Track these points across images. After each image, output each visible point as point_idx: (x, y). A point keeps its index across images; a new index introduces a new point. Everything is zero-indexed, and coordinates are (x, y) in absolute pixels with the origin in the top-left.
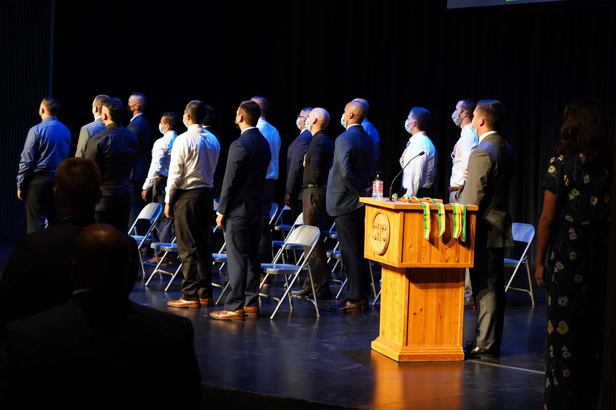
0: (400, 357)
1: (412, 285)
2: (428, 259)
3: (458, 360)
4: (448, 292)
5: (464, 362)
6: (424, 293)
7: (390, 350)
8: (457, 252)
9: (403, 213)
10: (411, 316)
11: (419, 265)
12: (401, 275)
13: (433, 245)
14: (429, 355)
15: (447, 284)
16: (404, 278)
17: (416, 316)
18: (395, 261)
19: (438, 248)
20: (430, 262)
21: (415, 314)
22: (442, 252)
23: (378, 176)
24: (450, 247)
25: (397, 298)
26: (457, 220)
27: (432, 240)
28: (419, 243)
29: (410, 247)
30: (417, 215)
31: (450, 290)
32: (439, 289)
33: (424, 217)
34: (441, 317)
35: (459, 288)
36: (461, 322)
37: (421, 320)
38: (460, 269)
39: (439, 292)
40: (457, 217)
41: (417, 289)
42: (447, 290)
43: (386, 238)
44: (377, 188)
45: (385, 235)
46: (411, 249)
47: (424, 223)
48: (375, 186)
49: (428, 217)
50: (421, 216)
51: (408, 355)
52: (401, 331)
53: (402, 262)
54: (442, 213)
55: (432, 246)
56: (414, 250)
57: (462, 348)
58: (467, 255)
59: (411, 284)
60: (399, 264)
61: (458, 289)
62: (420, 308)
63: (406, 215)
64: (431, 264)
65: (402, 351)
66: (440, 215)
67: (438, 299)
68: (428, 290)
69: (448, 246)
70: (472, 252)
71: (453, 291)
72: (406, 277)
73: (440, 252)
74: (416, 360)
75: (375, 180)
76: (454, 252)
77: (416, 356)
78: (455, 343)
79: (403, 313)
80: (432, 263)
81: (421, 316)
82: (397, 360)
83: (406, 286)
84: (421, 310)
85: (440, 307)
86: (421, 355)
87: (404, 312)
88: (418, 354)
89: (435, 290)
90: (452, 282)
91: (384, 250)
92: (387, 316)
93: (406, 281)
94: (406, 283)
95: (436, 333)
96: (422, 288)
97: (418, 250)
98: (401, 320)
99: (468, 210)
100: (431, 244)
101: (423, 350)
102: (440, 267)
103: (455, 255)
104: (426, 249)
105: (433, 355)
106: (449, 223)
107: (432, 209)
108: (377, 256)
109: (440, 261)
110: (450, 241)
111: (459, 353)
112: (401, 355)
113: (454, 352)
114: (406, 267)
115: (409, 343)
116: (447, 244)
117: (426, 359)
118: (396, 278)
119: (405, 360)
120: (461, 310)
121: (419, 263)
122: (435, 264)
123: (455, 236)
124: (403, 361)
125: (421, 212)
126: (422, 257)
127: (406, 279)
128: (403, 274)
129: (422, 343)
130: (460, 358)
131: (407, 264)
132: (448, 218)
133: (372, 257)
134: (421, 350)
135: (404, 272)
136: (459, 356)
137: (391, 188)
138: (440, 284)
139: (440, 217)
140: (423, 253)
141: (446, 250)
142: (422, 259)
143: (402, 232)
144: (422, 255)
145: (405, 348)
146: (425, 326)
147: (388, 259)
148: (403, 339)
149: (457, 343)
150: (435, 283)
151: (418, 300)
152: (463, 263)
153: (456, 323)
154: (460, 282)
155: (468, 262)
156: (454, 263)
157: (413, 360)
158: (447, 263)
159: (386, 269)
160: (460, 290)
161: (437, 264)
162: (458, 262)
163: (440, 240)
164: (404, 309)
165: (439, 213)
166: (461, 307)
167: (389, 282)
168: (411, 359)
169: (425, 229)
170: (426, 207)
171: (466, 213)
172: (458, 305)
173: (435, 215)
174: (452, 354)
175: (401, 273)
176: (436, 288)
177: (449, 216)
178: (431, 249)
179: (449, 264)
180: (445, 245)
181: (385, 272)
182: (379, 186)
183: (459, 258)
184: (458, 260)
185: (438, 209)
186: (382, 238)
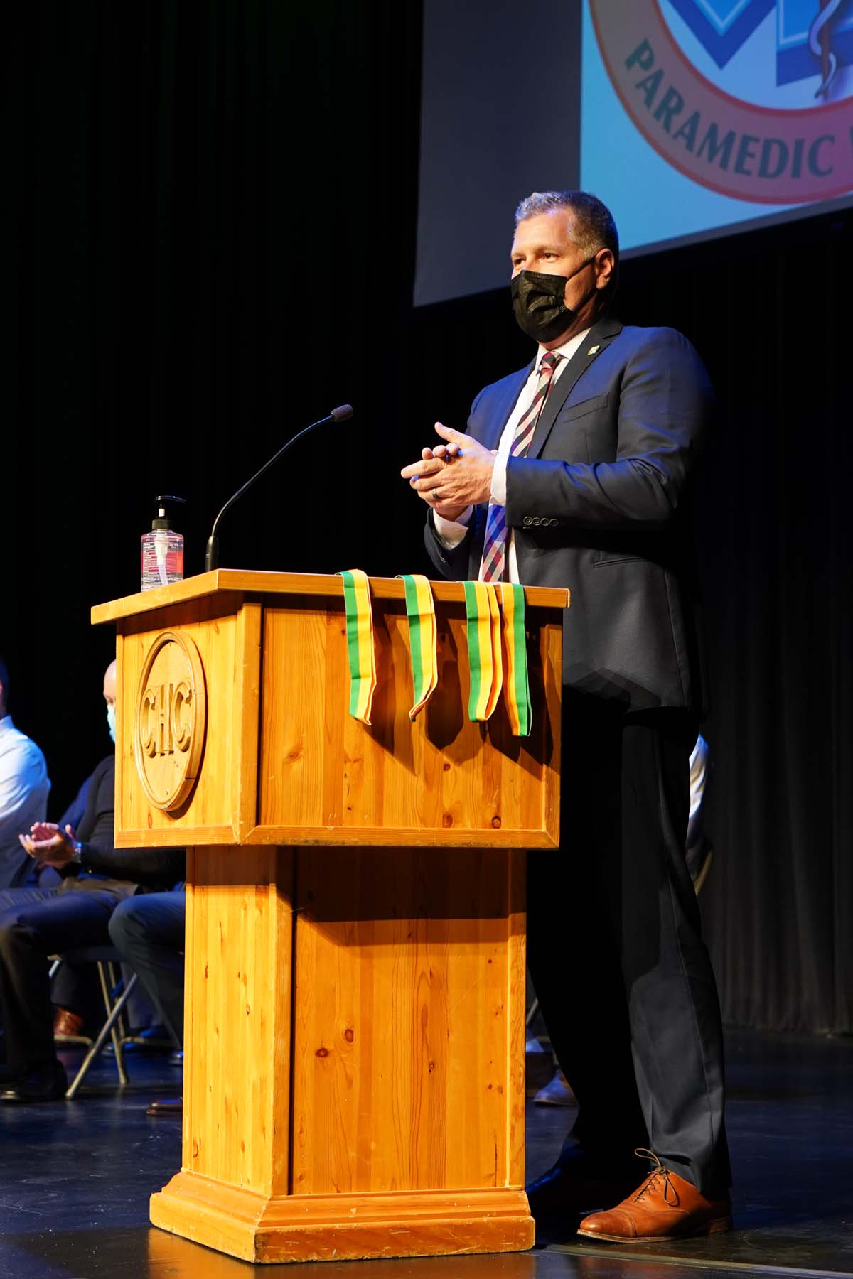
0: (263, 1241)
1: (305, 928)
2: (371, 806)
3: (508, 1246)
4: (457, 958)
5: (535, 1254)
6: (358, 960)
7: (221, 1216)
8: (492, 780)
9: (255, 607)
10: (306, 1062)
11: (331, 835)
12: (258, 892)
13: (391, 750)
14: (386, 1229)
15: (454, 924)
16: (272, 896)
17: (328, 1060)
18: (230, 823)
19: (408, 761)
20: (380, 821)
21: (322, 1053)
22: (427, 780)
23: (162, 512)
24: (459, 761)
25: (248, 995)
26: (482, 642)
28: (329, 737)
29: (294, 755)
30: (316, 622)
31: (468, 947)
32: (421, 946)
33: (349, 627)
34: (430, 1063)
35: (505, 940)
36: (514, 1083)
37: (350, 1083)
38: (502, 852)
39: (421, 959)
40: (483, 630)
41: (326, 943)
42: (456, 947)
43: (189, 734)
44: (161, 562)
45: (186, 721)
46: (297, 766)
47: (350, 659)
48: (152, 552)
49: (364, 626)
50: (336, 625)
51: (300, 1234)
52: (264, 1129)
53: (258, 822)
54: (420, 612)
55: (387, 755)
56: (311, 769)
57: (524, 1196)
58: (529, 798)
59: (302, 925)
60: (244, 829)
61: (499, 946)
62: (344, 1027)
63: (269, 617)
64: (383, 832)
65: (270, 1218)
66: (415, 619)
67: (416, 987)
68: (375, 949)
69: (449, 755)
71: (476, 953)
72: (282, 893)
73: (419, 782)
74: (333, 1255)
75: (150, 530)
76: (478, 783)
77: (329, 1238)
78: (496, 1175)
79: (271, 1052)
80: (384, 827)
81: (349, 1060)
82: (250, 1256)
83: (279, 930)
84: (349, 1035)
85: (425, 1021)
86: (351, 1231)
87: (274, 1044)
88: (337, 1226)
89: (404, 947)
90: (473, 912)
91: (185, 786)
92: (210, 1082)
93: (279, 906)
94: (279, 921)
95: (415, 1135)
96: (348, 941)
97: (326, 776)
98: (263, 1081)
99: (531, 603)
100: (378, 747)
101: (360, 1208)
102: (420, 843)
103: (481, 792)
104: (361, 766)
105: (405, 1228)
106: (453, 659)
107: (380, 593)
108: (161, 822)
109: (423, 822)
110: (460, 736)
111: (514, 1218)
112: (263, 1235)
113: (491, 1214)
114: (279, 840)
115: (301, 1178)
116: (446, 748)
117: (374, 1249)
118: (243, 911)
119: (284, 1255)
120: (515, 1032)
121: (332, 828)
122: (398, 832)
123: (479, 708)
124: (274, 1260)
125: (333, 606)
126: (346, 800)
127: (278, 903)
128: (266, 883)
129: (354, 1180)
130: (516, 1239)
131: (280, 829)
132: (447, 636)
133: (143, 836)
134: (354, 1210)
135: (272, 872)
136: (512, 1231)
137: (211, 540)
138: (421, 922)
139: (414, 628)
140: (345, 781)
141: (445, 774)
142: (345, 811)
143: (257, 692)
144: (345, 792)
145: (285, 1201)
146: (366, 1102)
147: (204, 822)
148: (274, 1163)
149: (504, 1177)
150: (401, 918)
151: (334, 990)
152: (516, 827)
153: (494, 1092)
154: (506, 917)
155: (538, 825)
156: (481, 829)
157: (319, 1253)
158: (451, 829)
159: (203, 881)
160: (505, 952)
161: (411, 831)
162: (495, 820)
163: (415, 725)
164: (276, 1035)
165: (409, 613)
166: (513, 1022)
167: (214, 934)
168: (311, 1251)
169: (354, 678)
170: (353, 586)
171: (522, 615)
172: (500, 1011)
173: (394, 625)
174: (482, 1224)
175: (257, 884)
176: (407, 942)
177: (453, 623)
178: (380, 766)
179: (458, 832)
180: (440, 752)
181: (197, 897)
182: (166, 550)
183: (499, 805)
184: (497, 817)
185: (405, 596)
186: (177, 737)
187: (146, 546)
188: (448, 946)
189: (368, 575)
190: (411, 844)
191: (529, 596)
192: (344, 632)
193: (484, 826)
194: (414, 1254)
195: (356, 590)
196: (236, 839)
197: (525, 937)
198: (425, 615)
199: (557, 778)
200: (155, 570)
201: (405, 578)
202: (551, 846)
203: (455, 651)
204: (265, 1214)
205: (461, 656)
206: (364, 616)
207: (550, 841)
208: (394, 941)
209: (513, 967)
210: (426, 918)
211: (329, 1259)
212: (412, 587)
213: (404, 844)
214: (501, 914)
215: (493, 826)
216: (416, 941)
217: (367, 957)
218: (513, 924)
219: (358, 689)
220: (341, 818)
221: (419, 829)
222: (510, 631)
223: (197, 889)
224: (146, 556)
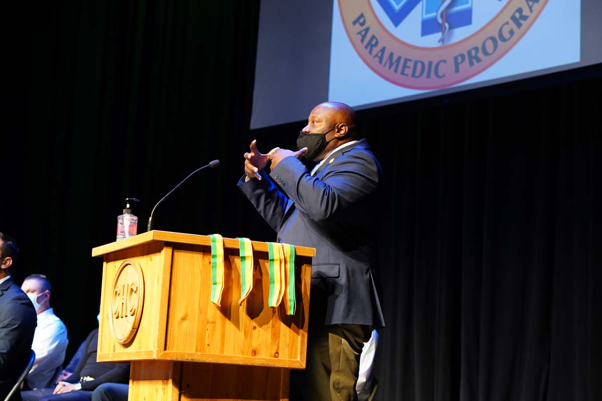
1: (184, 400)
2: (219, 345)
8: (276, 335)
11: (199, 357)
12: (163, 383)
13: (229, 319)
16: (170, 384)
18: (152, 349)
19: (237, 324)
20: (222, 352)
22: (246, 334)
23: (128, 206)
24: (261, 325)
26: (276, 271)
27: (226, 309)
28: (200, 312)
29: (184, 319)
30: (197, 257)
33: (213, 260)
38: (278, 369)
40: (276, 264)
43: (135, 307)
44: (126, 229)
45: (134, 302)
46: (185, 324)
47: (212, 274)
48: (122, 224)
49: (220, 260)
50: (207, 259)
53: (165, 349)
54: (246, 256)
55: (227, 321)
56: (191, 326)
58: (293, 343)
59: (182, 398)
60: (158, 352)
63: (176, 254)
64: (224, 357)
66: (243, 258)
69: (257, 323)
70: (303, 336)
72: (174, 383)
73: (242, 334)
75: (122, 214)
76: (269, 336)
80: (225, 354)
90: (264, 397)
91: (132, 332)
93: (173, 390)
94: (172, 397)
97: (198, 329)
99: (298, 254)
100: (223, 317)
102: (241, 363)
103: (270, 340)
104: (215, 326)
106: (260, 278)
107: (228, 246)
108: (120, 349)
109: (242, 352)
110: (262, 314)
114: (174, 358)
116: (254, 319)
118: (156, 393)
121: (200, 354)
122: (231, 357)
123: (273, 301)
125: (206, 250)
126: (207, 341)
127: (173, 388)
128: (167, 379)
131: (176, 353)
132: (258, 267)
133: (110, 356)
135: (171, 373)
137: (150, 219)
139: (243, 262)
140: (207, 333)
141: (254, 331)
142: (206, 346)
143: (168, 288)
144: (207, 337)
147: (140, 350)
150: (230, 399)
152: (285, 357)
154: (279, 400)
155: (296, 357)
156: (270, 358)
158: (255, 357)
159: (138, 378)
161: (236, 357)
162: (276, 354)
163: (241, 308)
165: (241, 255)
169: (214, 284)
170: (215, 242)
171: (293, 259)
173: (234, 261)
175: (163, 380)
177: (261, 261)
178: (224, 326)
179: (259, 359)
180: (252, 321)
181: (134, 386)
182: (129, 224)
183: (278, 347)
184: (277, 353)
185: (239, 247)
186: (129, 309)
187: (120, 221)
189: (223, 237)
190: (236, 363)
191: (297, 251)
192: (210, 263)
193: (271, 356)
195: (217, 244)
196: (154, 356)
199: (306, 335)
200: (123, 232)
201: (240, 239)
202: (301, 367)
203: (261, 274)
205: (264, 277)
206: (220, 256)
207: (302, 365)
210: (242, 399)
212: (243, 244)
213: (233, 363)
214: (277, 398)
215: (275, 357)
219: (215, 290)
220: (204, 349)
221: (241, 356)
222: (288, 266)
223: (135, 382)
224: (119, 226)
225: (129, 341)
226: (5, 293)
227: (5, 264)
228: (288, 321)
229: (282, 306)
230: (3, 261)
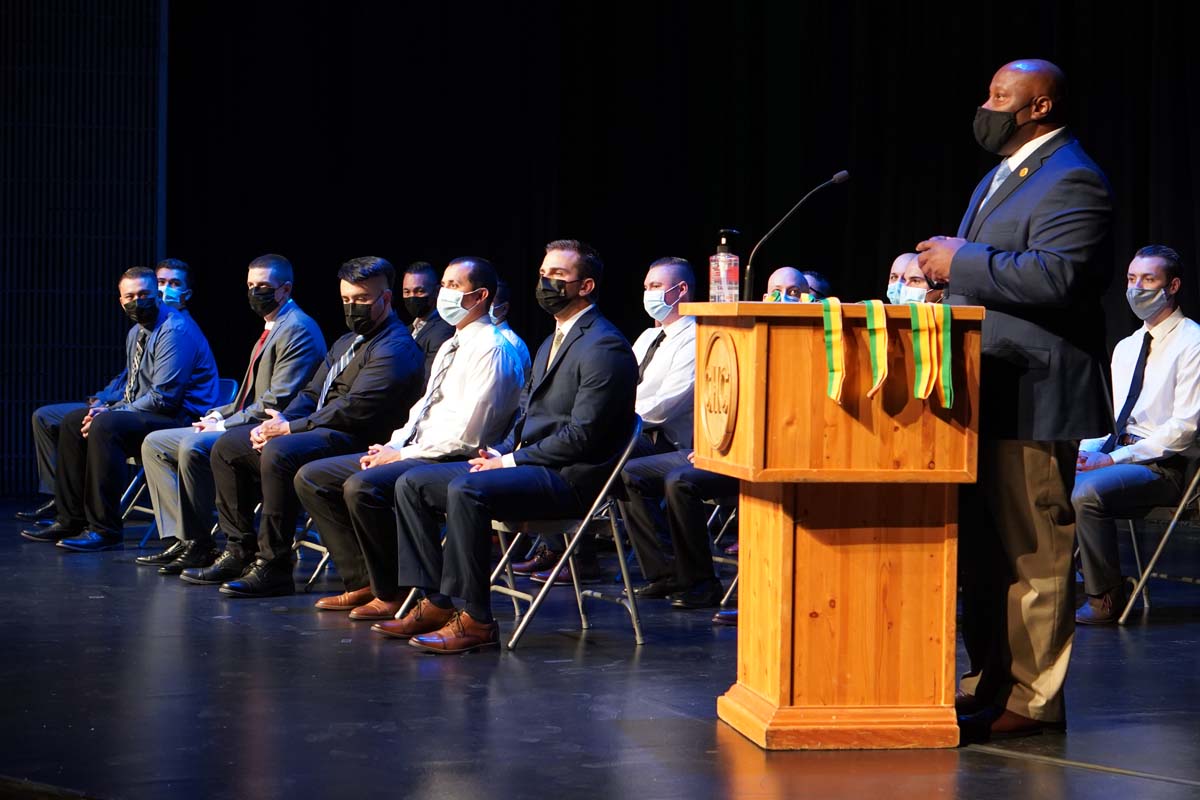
0: (771, 735)
1: (802, 533)
2: (843, 456)
3: (940, 744)
4: (909, 554)
5: (956, 751)
6: (839, 555)
7: (752, 717)
8: (929, 437)
9: (764, 328)
10: (802, 620)
11: (815, 475)
13: (856, 417)
14: (854, 731)
15: (906, 531)
16: (781, 513)
17: (818, 619)
18: (748, 467)
19: (869, 425)
20: (849, 466)
21: (814, 615)
22: (883, 438)
23: (724, 241)
24: (905, 425)
25: (769, 574)
26: (923, 345)
27: (851, 403)
28: (814, 410)
29: (790, 423)
30: (806, 335)
31: (916, 547)
32: (883, 546)
33: (827, 338)
34: (888, 623)
35: (942, 541)
36: (948, 637)
37: (833, 635)
38: (941, 486)
39: (883, 554)
40: (924, 338)
41: (817, 544)
42: (908, 546)
43: (729, 402)
44: (723, 275)
46: (792, 430)
47: (827, 359)
48: (717, 269)
49: (837, 337)
50: (819, 335)
51: (797, 732)
53: (765, 467)
54: (876, 326)
55: (854, 420)
56: (803, 431)
57: (954, 712)
58: (955, 451)
59: (800, 531)
60: (755, 472)
61: (939, 545)
62: (829, 598)
63: (773, 331)
64: (852, 473)
65: (777, 721)
66: (873, 332)
67: (879, 573)
68: (850, 547)
69: (899, 421)
70: (970, 436)
71: (922, 550)
72: (786, 510)
73: (876, 439)
74: (819, 746)
75: (715, 253)
76: (919, 439)
77: (816, 735)
78: (935, 697)
79: (779, 615)
80: (852, 470)
81: (832, 620)
82: (763, 745)
83: (785, 535)
84: (832, 604)
85: (885, 594)
86: (831, 731)
87: (781, 609)
88: (822, 727)
89: (871, 547)
90: (919, 523)
91: (726, 437)
94: (784, 528)
95: (878, 670)
96: (831, 542)
97: (814, 435)
98: (776, 631)
99: (956, 317)
100: (848, 416)
101: (838, 716)
102: (877, 480)
103: (921, 445)
104: (836, 430)
105: (867, 730)
106: (901, 356)
107: (849, 314)
108: (717, 455)
109: (880, 466)
110: (906, 408)
111: (944, 726)
112: (772, 732)
113: (929, 723)
114: (779, 479)
115: (799, 695)
116: (897, 416)
117: (847, 743)
119: (786, 745)
120: (949, 603)
121: (815, 470)
123: (921, 391)
124: (779, 748)
125: (816, 323)
126: (825, 452)
127: (785, 516)
129: (836, 698)
130: (946, 740)
131: (781, 472)
132: (897, 341)
134: (834, 717)
135: (781, 500)
136: (944, 734)
137: (748, 267)
138: (883, 530)
139: (873, 337)
140: (826, 440)
141: (895, 433)
142: (824, 459)
143: (765, 381)
144: (825, 447)
145: (788, 709)
146: (844, 649)
147: (737, 463)
148: (781, 685)
149: (940, 698)
150: (870, 527)
151: (822, 575)
152: (945, 469)
153: (934, 642)
154: (943, 526)
155: (963, 468)
156: (920, 470)
157: (809, 744)
158: (899, 470)
160: (943, 549)
161: (872, 471)
162: (931, 465)
163: (874, 402)
164: (782, 602)
165: (869, 327)
166: (948, 597)
167: (754, 529)
168: (804, 742)
169: (831, 372)
170: (830, 310)
171: (949, 326)
172: (939, 589)
173: (860, 333)
174: (924, 730)
175: (774, 502)
176: (873, 543)
177: (902, 331)
178: (849, 429)
179: (903, 472)
180: (891, 419)
181: (746, 503)
182: (726, 267)
183: (933, 454)
184: (932, 462)
185: (866, 315)
186: (722, 404)
187: (713, 265)
188: (902, 546)
189: (842, 301)
190: (872, 479)
191: (955, 313)
192: (823, 341)
193: (923, 468)
194: (874, 747)
195: (832, 313)
197: (956, 540)
198: (879, 329)
199: (976, 436)
200: (719, 281)
201: (866, 303)
203: (903, 350)
204: (774, 718)
205: (907, 353)
206: (836, 331)
207: (970, 478)
208: (863, 542)
209: (948, 560)
210: (886, 526)
211: (816, 748)
212: (871, 310)
213: (866, 481)
214: (940, 524)
215: (929, 468)
216: (879, 542)
217: (845, 552)
218: (949, 532)
219: (832, 379)
220: (822, 462)
221: (877, 470)
222: (941, 336)
223: (746, 498)
224: (713, 272)
225: (725, 447)
226: (586, 331)
227: (584, 289)
228: (946, 416)
229: (935, 396)
230: (581, 283)
